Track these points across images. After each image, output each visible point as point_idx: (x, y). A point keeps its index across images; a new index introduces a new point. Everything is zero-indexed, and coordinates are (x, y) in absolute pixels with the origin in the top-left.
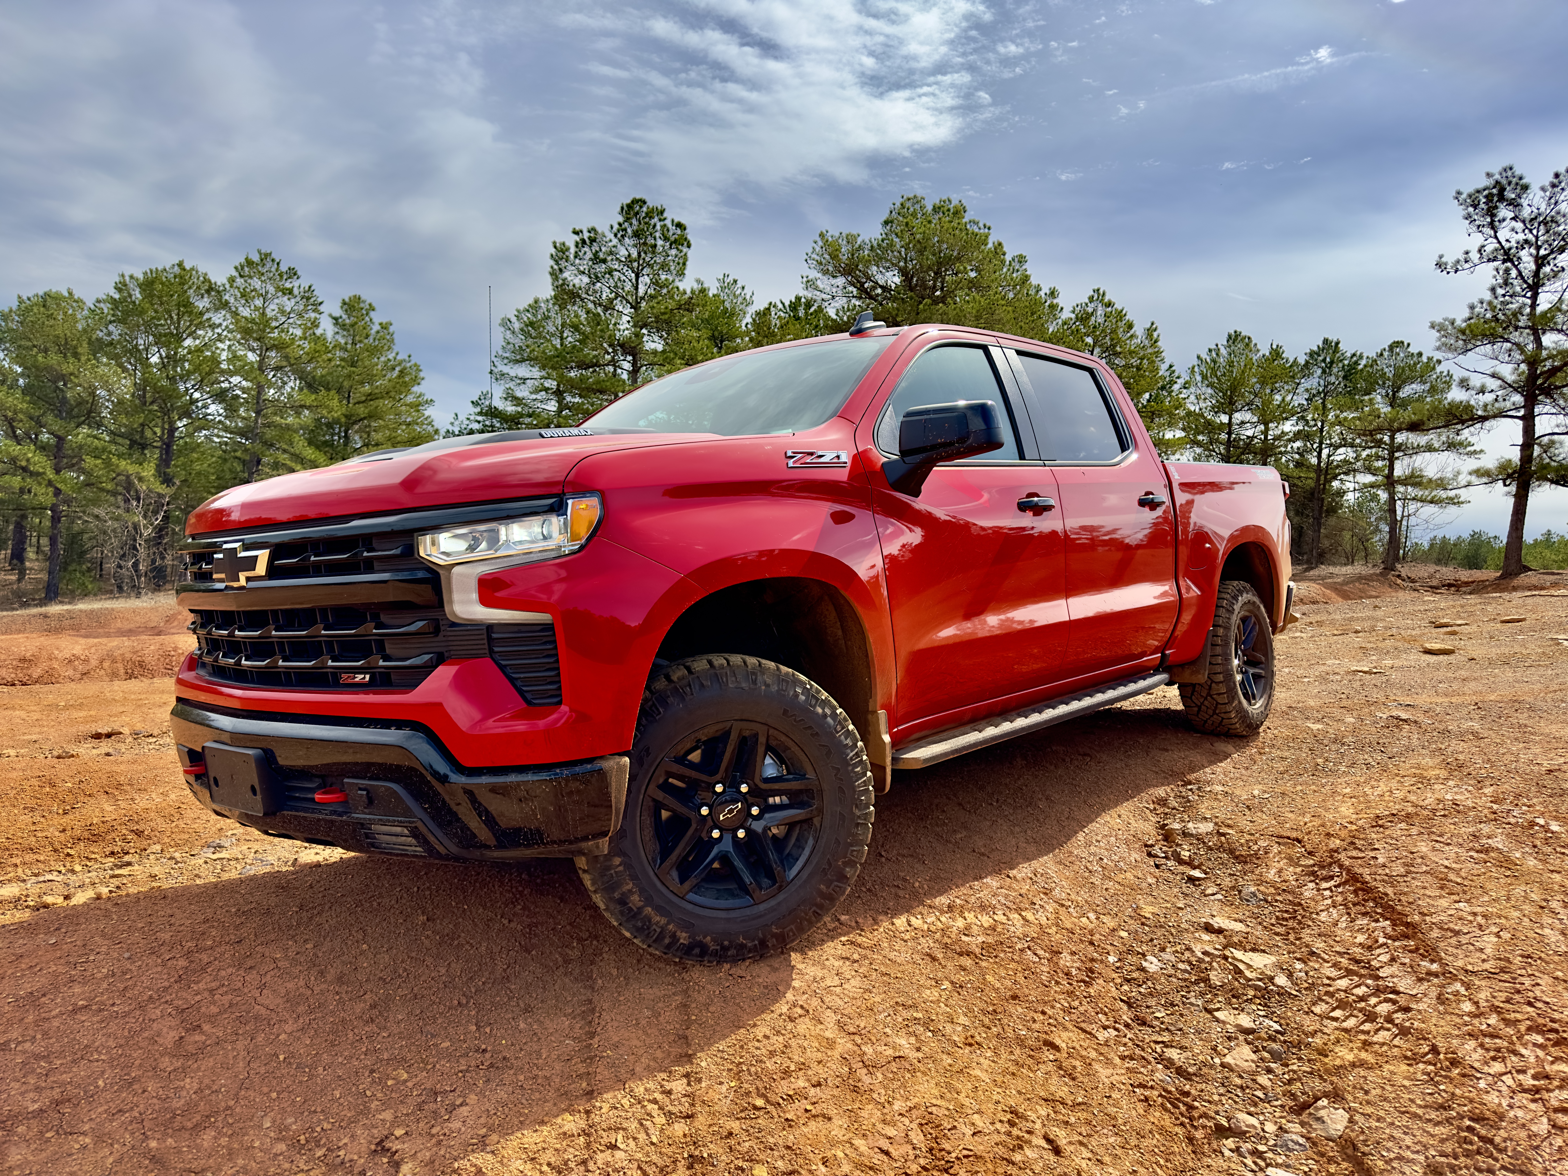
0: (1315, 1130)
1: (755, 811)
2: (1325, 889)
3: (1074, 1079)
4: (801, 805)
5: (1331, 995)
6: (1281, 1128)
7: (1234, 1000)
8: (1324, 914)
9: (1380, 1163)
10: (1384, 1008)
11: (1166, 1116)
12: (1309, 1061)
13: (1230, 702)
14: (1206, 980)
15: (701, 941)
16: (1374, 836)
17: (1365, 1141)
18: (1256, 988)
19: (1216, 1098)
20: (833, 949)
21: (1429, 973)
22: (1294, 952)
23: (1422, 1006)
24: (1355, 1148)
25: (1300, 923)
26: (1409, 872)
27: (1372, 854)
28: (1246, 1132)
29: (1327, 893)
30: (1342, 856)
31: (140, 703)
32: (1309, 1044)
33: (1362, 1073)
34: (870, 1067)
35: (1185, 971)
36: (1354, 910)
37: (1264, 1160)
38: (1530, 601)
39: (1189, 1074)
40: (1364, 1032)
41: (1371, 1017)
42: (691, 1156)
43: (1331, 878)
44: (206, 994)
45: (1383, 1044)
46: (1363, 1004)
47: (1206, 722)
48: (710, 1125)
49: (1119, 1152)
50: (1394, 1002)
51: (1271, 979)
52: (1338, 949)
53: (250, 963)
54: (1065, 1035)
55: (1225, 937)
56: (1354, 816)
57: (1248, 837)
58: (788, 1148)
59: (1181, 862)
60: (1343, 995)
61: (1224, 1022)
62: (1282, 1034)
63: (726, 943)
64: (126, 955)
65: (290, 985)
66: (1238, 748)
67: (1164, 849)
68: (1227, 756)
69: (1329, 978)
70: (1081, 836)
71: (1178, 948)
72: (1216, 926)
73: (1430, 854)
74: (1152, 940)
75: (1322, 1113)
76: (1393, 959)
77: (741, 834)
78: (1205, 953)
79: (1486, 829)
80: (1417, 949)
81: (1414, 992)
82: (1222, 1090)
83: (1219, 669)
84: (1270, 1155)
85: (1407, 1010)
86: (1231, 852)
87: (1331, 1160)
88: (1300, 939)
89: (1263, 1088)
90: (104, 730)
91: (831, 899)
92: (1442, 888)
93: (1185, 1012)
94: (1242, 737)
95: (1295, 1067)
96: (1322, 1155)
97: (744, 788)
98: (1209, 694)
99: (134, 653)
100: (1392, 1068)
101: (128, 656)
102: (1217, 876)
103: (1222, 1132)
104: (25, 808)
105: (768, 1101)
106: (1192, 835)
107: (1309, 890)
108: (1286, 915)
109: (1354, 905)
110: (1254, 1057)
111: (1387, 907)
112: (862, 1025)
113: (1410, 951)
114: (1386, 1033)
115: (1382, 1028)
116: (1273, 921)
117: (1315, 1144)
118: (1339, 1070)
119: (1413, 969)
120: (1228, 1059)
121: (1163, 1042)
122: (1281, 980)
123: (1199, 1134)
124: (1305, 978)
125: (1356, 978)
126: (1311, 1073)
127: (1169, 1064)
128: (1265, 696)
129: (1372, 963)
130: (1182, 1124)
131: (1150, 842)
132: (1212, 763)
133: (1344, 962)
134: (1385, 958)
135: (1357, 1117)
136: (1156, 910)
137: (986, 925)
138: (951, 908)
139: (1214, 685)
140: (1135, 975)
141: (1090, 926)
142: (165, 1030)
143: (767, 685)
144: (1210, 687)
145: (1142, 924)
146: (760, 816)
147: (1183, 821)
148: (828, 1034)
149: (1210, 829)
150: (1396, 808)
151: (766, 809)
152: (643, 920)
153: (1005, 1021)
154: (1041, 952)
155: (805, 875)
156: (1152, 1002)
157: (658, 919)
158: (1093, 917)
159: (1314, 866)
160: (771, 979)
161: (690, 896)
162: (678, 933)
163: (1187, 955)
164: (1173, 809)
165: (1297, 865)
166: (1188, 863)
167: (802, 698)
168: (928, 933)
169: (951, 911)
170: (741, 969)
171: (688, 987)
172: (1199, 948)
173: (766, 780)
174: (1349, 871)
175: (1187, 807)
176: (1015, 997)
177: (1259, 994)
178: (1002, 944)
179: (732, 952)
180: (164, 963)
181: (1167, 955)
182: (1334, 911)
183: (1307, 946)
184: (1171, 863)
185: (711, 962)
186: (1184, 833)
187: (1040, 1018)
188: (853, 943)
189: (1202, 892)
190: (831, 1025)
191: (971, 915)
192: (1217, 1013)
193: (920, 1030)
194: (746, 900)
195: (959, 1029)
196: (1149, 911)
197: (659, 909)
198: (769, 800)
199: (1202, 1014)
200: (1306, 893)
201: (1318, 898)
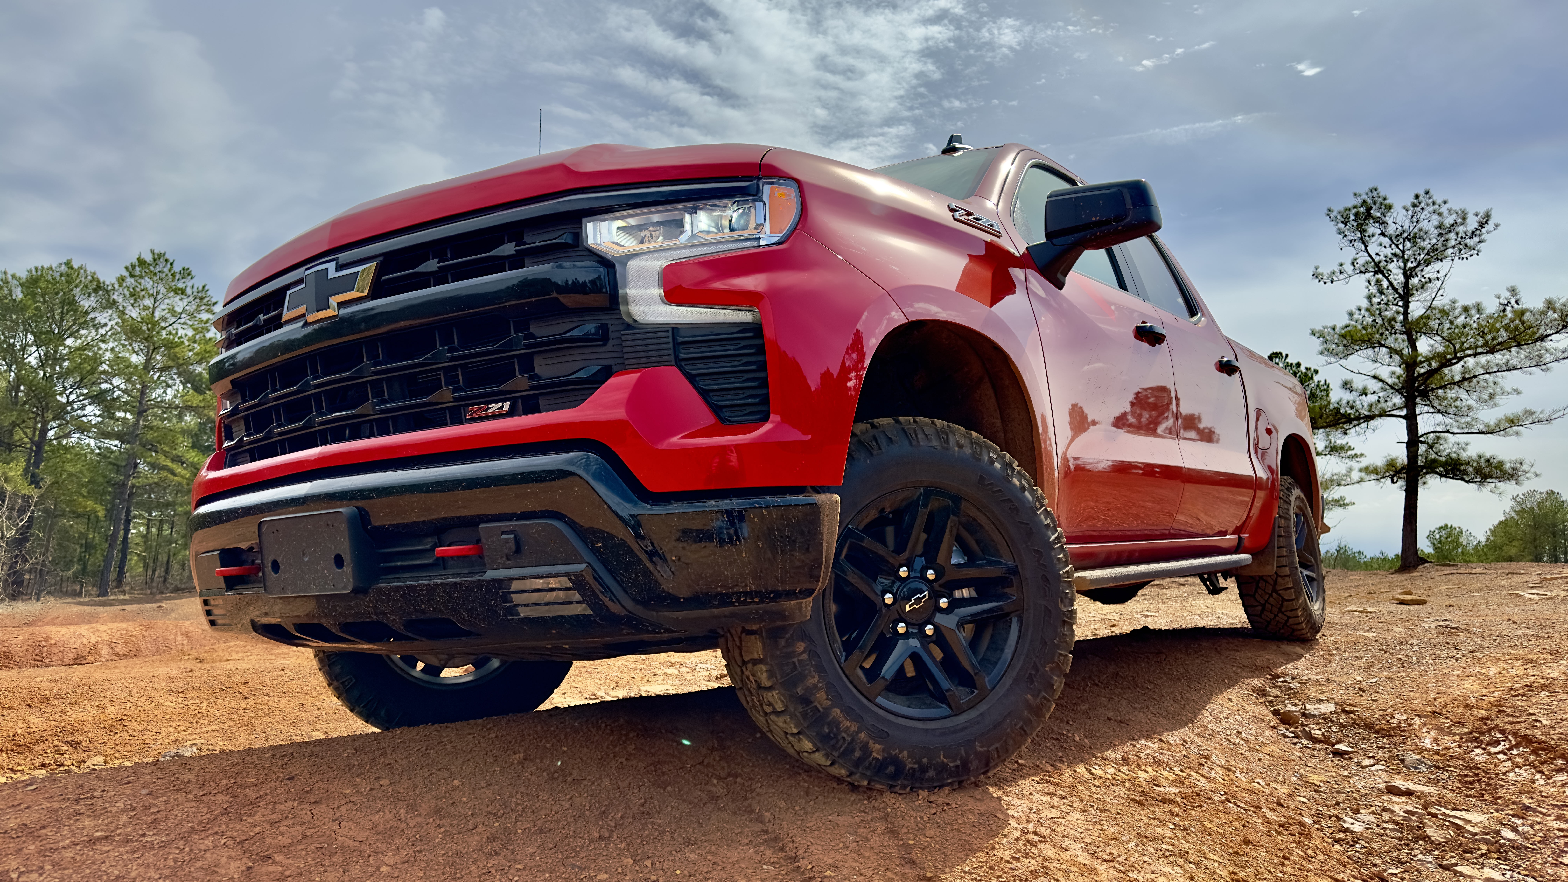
1: (944, 603)
2: (1498, 753)
4: (997, 597)
7: (1469, 855)
8: (1511, 775)
13: (1297, 599)
14: (1426, 838)
15: (896, 758)
16: (1520, 704)
18: (1487, 842)
20: (1029, 785)
22: (1502, 810)
25: (1489, 785)
27: (1533, 718)
29: (1500, 756)
30: (1498, 723)
35: (1395, 830)
36: (1544, 768)
43: (1497, 743)
44: (267, 826)
47: (1269, 623)
51: (1498, 833)
52: (1554, 803)
53: (312, 798)
55: (1419, 797)
56: (1484, 690)
57: (1382, 713)
59: (1315, 740)
61: (1470, 877)
63: (925, 760)
65: (376, 818)
67: (1292, 730)
68: (1300, 657)
70: (1205, 713)
71: (1373, 809)
72: (1403, 788)
74: (1338, 804)
77: (929, 630)
78: (1407, 812)
83: (1284, 561)
86: (1369, 726)
88: (1500, 798)
93: (1420, 868)
94: (1308, 639)
97: (931, 575)
98: (1275, 590)
102: (1365, 750)
106: (1314, 716)
107: (1479, 756)
108: (1467, 779)
109: (1542, 763)
112: (1114, 852)
116: (1457, 784)
122: (1508, 834)
124: (1532, 832)
128: (1320, 600)
131: (1272, 724)
132: (1290, 661)
136: (1323, 778)
137: (1171, 778)
138: (1125, 761)
139: (1279, 579)
140: (1341, 835)
141: (1267, 791)
142: (224, 860)
143: (960, 446)
144: (1276, 582)
145: (1316, 791)
146: (949, 611)
147: (1296, 705)
148: (1081, 859)
149: (1333, 709)
150: (1526, 681)
151: (955, 604)
152: (829, 724)
153: (1254, 863)
154: (1242, 805)
155: (1008, 681)
156: (1377, 861)
157: (848, 724)
158: (1263, 784)
159: (1471, 733)
160: (982, 807)
161: (880, 700)
162: (871, 744)
163: (1386, 816)
164: (1277, 697)
165: (1450, 734)
166: (1325, 740)
167: (998, 465)
168: (1115, 781)
169: (1128, 764)
170: (941, 797)
171: (887, 814)
172: (1396, 808)
173: (958, 566)
174: (1515, 734)
175: (1291, 693)
176: (1247, 842)
177: (1492, 848)
178: (1198, 795)
179: (931, 773)
180: (197, 799)
181: (1364, 815)
182: (1522, 771)
183: (1514, 803)
184: (1305, 742)
185: (904, 787)
186: (1304, 715)
187: (1287, 862)
188: (1048, 782)
189: (1358, 764)
190: (1079, 853)
191: (1150, 769)
192: (1457, 868)
193: (1181, 861)
194: (944, 710)
195: (1216, 865)
196: (1314, 778)
197: (848, 712)
198: (957, 594)
199: (1440, 870)
200: (1477, 758)
201: (1494, 761)
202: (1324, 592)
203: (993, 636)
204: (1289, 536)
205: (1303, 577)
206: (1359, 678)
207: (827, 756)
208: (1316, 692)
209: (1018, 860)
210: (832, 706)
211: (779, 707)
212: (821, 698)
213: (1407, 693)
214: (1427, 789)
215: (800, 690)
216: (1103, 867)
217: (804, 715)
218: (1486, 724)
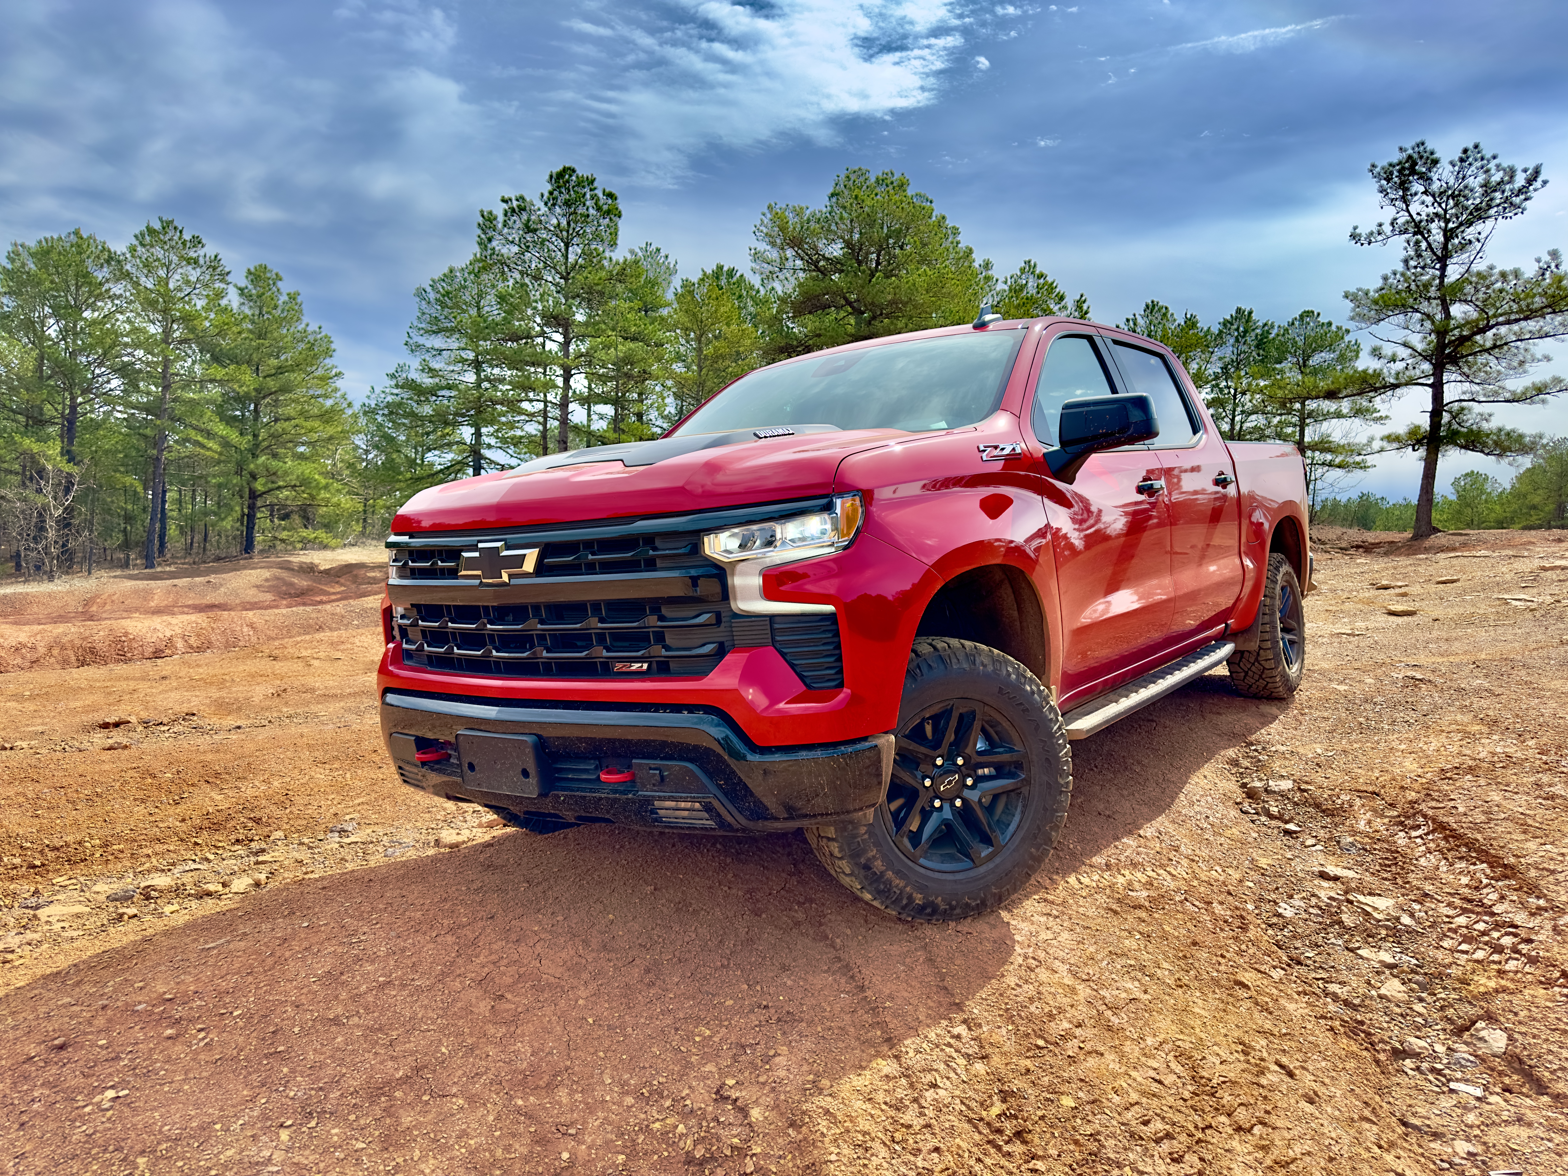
0: (1480, 1048)
1: (969, 782)
2: (1416, 838)
3: (1271, 1013)
4: (1011, 775)
5: (1455, 931)
6: (1449, 1048)
7: (1370, 939)
8: (1423, 860)
9: (1547, 1074)
10: (1507, 941)
11: (1352, 1043)
12: (1454, 989)
13: (1276, 668)
14: (1340, 923)
15: (933, 902)
16: (1446, 788)
17: (1529, 1055)
18: (1387, 928)
19: (1385, 1025)
20: (1031, 906)
21: (1539, 908)
22: (1407, 895)
23: (1541, 937)
24: (1521, 1062)
25: (1403, 868)
26: (1491, 819)
27: (1452, 804)
28: (1419, 1054)
29: (1419, 841)
30: (1423, 807)
31: (108, 690)
32: (1449, 974)
33: (1507, 998)
34: (1114, 1009)
35: (1318, 915)
36: (1449, 856)
37: (1444, 1076)
38: (1455, 562)
39: (1355, 1005)
40: (1494, 962)
41: (1499, 949)
42: (1001, 1091)
43: (1419, 827)
44: (491, 966)
45: (1516, 972)
46: (1486, 938)
47: (1251, 686)
48: (1007, 1064)
49: (1334, 1074)
50: (1515, 935)
51: (1398, 919)
52: (1447, 890)
53: (514, 937)
54: (1247, 975)
55: (1343, 883)
56: (1420, 770)
57: (1330, 792)
58: (1082, 1080)
59: (1271, 817)
60: (1465, 931)
61: (1367, 959)
62: (1421, 967)
63: (954, 903)
64: (393, 934)
65: (564, 955)
66: (1283, 710)
67: (1254, 806)
68: (1275, 718)
69: (1448, 916)
70: (1182, 796)
71: (1304, 894)
72: (1332, 874)
73: (1504, 803)
74: (1277, 888)
75: (1483, 1034)
76: (1502, 897)
77: (958, 803)
78: (1330, 898)
79: (1545, 778)
80: (1521, 888)
81: (1531, 925)
82: (1387, 1019)
83: (1267, 636)
84: (1447, 1072)
85: (1529, 941)
86: (1317, 806)
87: (1501, 1074)
88: (1408, 882)
89: (1420, 1015)
90: (111, 720)
91: (1039, 860)
92: (1525, 832)
93: (1331, 951)
94: (1284, 699)
95: (1443, 996)
96: (1493, 1070)
97: (960, 761)
98: (1257, 660)
99: (84, 639)
100: (1532, 992)
101: (78, 642)
102: (1311, 829)
103: (1399, 1054)
104: (135, 800)
105: (1046, 1041)
106: (1275, 792)
107: (1401, 839)
108: (1387, 862)
109: (1449, 850)
110: (1403, 988)
111: (1479, 851)
112: (1091, 972)
113: (1515, 890)
114: (1515, 962)
115: (1510, 958)
116: (1378, 868)
117: (1483, 1061)
118: (1486, 996)
119: (1524, 905)
120: (1383, 991)
121: (1322, 979)
122: (1406, 920)
123: (1382, 1057)
124: (1425, 917)
125: (1474, 916)
126: (1460, 1000)
127: (1335, 997)
128: (1299, 661)
129: (1485, 901)
130: (1366, 1049)
131: (1238, 800)
132: (1265, 724)
133: (1457, 902)
134: (1494, 896)
135: (1516, 1036)
136: (1270, 862)
137: (1143, 881)
138: (1108, 866)
139: (1262, 651)
140: (1275, 920)
141: (1221, 878)
142: (474, 1000)
143: (985, 666)
144: (1258, 654)
145: (1263, 874)
146: (973, 787)
147: (1261, 780)
148: (1067, 981)
149: (1291, 786)
150: (1456, 762)
151: (978, 780)
152: (884, 883)
153: (1197, 965)
154: (1197, 903)
155: (1017, 839)
156: (1298, 944)
157: (898, 881)
158: (1220, 870)
159: (1399, 816)
160: (995, 934)
161: (922, 861)
162: (914, 895)
163: (1314, 901)
164: (1247, 768)
165: (1382, 816)
166: (1280, 818)
167: (1014, 676)
168: (1099, 889)
169: (1110, 870)
170: (965, 926)
171: (926, 944)
172: (1323, 894)
173: (980, 753)
174: (1434, 820)
175: (1259, 766)
176: (1195, 944)
177: (1390, 933)
178: (1163, 897)
179: (958, 911)
180: (434, 940)
181: (1297, 902)
182: (1432, 857)
183: (1418, 889)
184: (1263, 819)
185: (938, 920)
186: (1266, 790)
187: (1223, 961)
188: (1045, 900)
189: (1302, 843)
190: (1065, 974)
191: (1127, 872)
192: (1359, 952)
193: (1139, 975)
194: (968, 863)
195: (1167, 973)
196: (1263, 862)
197: (898, 873)
198: (980, 772)
199: (1346, 953)
200: (1399, 842)
201: (1413, 845)
202: (1304, 652)
203: (1006, 805)
204: (1273, 614)
205: (1284, 643)
206: (1319, 751)
207: (882, 903)
208: (1280, 766)
209: (1020, 986)
210: (887, 870)
211: (848, 871)
212: (878, 865)
213: (1356, 770)
214: (1351, 874)
215: (863, 861)
216: (1081, 987)
217: (866, 877)
218: (1413, 808)
